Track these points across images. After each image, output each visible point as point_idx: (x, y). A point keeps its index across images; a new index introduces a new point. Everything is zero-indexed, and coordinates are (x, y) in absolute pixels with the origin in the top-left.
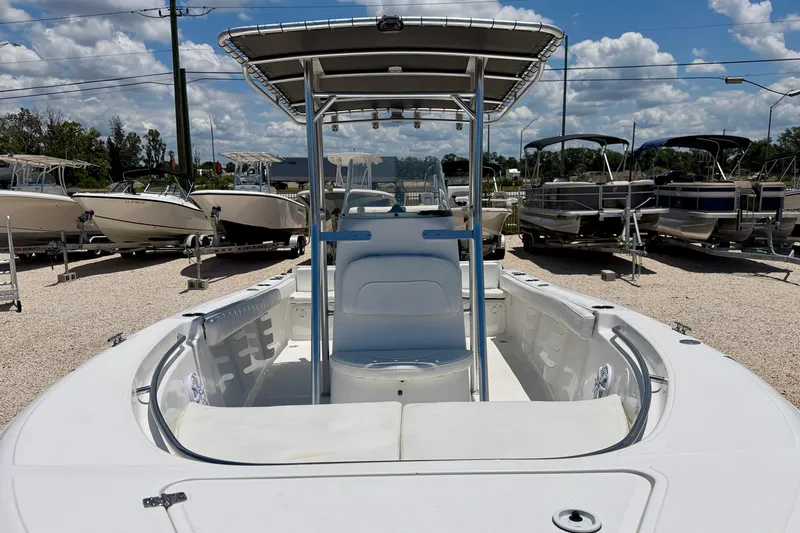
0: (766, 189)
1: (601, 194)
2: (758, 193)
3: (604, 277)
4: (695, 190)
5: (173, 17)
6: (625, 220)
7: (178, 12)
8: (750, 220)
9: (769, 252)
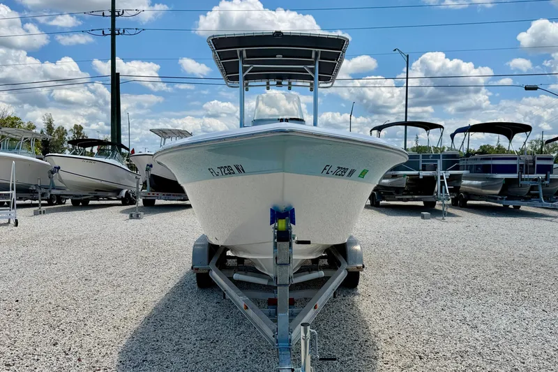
0: (539, 159)
1: (421, 159)
2: (534, 162)
3: (423, 217)
4: (489, 159)
5: (113, 35)
6: (437, 177)
7: (117, 32)
8: (526, 179)
9: (541, 201)
